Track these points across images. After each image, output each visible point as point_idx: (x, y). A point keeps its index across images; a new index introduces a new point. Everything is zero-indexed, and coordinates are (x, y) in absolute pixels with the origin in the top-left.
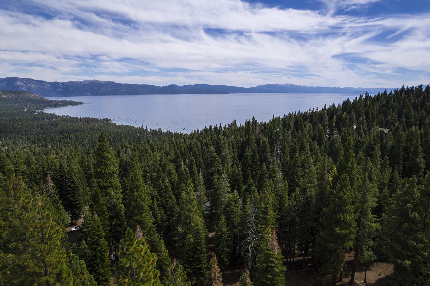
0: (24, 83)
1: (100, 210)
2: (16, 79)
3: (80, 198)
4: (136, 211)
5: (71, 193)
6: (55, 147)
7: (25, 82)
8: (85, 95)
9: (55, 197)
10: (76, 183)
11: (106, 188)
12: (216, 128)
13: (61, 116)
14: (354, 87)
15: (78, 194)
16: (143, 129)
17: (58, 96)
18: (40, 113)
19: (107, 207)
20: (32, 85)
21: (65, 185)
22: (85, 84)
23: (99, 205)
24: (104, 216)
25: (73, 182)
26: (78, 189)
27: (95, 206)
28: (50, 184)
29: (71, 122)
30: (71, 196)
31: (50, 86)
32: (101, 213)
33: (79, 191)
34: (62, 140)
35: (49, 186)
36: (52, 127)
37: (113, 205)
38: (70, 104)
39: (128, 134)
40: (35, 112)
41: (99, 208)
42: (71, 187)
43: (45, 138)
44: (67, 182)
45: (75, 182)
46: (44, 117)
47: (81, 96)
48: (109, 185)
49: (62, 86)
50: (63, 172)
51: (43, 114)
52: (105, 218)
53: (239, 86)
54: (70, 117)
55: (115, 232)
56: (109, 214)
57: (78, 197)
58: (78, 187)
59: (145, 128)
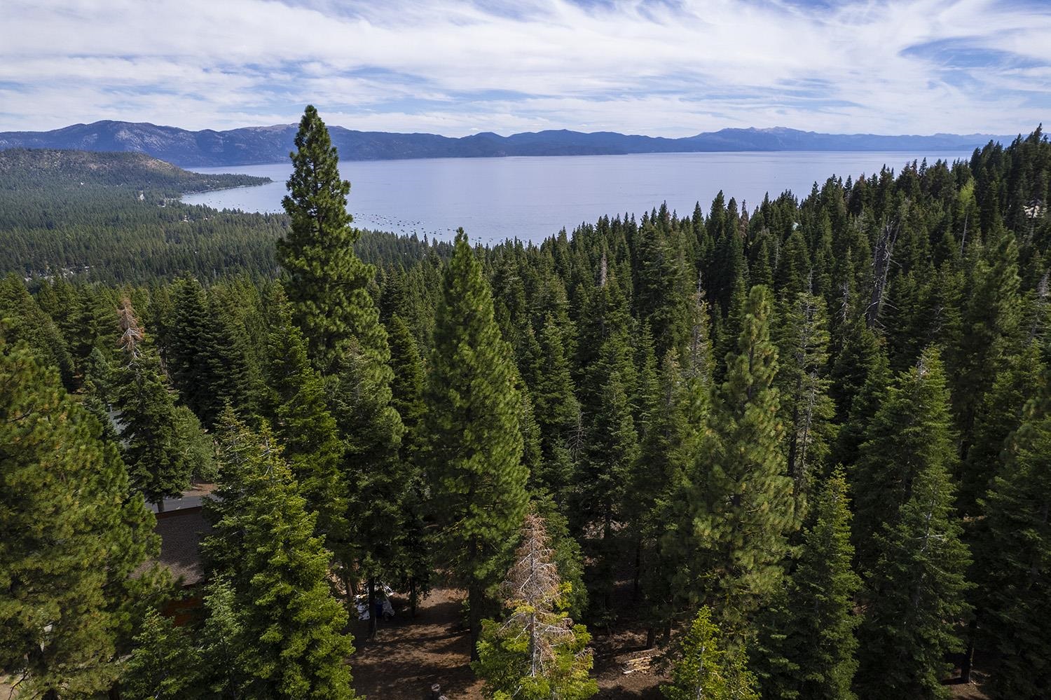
0: (136, 134)
1: (305, 426)
2: (119, 125)
3: (249, 393)
4: (468, 435)
5: (220, 377)
6: (207, 281)
7: (138, 131)
8: (276, 162)
9: (152, 379)
10: (235, 345)
11: (331, 338)
12: (616, 223)
13: (220, 210)
14: (960, 134)
15: (242, 378)
16: (416, 240)
17: (213, 166)
18: (173, 205)
19: (339, 414)
20: (154, 140)
21: (203, 352)
22: (276, 135)
23: (301, 403)
24: (326, 453)
25: (225, 341)
26: (242, 365)
27: (284, 409)
28: (130, 332)
29: (244, 226)
30: (221, 387)
31: (194, 141)
32: (310, 438)
33: (247, 369)
34: (223, 265)
35: (126, 341)
36: (201, 237)
37: (360, 407)
38: (241, 184)
39: (381, 252)
40: (162, 203)
41: (303, 415)
42: (220, 357)
43: (184, 261)
44: (209, 340)
45: (232, 343)
46: (182, 212)
47: (267, 163)
48: (343, 327)
49: (221, 142)
50: (195, 309)
51: (179, 207)
52: (330, 462)
53: (653, 135)
54: (242, 213)
55: (369, 522)
56: (346, 445)
57: (245, 389)
58: (242, 357)
59: (421, 239)
